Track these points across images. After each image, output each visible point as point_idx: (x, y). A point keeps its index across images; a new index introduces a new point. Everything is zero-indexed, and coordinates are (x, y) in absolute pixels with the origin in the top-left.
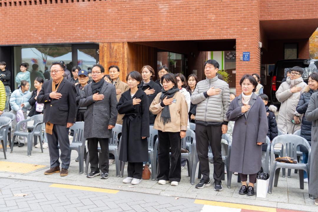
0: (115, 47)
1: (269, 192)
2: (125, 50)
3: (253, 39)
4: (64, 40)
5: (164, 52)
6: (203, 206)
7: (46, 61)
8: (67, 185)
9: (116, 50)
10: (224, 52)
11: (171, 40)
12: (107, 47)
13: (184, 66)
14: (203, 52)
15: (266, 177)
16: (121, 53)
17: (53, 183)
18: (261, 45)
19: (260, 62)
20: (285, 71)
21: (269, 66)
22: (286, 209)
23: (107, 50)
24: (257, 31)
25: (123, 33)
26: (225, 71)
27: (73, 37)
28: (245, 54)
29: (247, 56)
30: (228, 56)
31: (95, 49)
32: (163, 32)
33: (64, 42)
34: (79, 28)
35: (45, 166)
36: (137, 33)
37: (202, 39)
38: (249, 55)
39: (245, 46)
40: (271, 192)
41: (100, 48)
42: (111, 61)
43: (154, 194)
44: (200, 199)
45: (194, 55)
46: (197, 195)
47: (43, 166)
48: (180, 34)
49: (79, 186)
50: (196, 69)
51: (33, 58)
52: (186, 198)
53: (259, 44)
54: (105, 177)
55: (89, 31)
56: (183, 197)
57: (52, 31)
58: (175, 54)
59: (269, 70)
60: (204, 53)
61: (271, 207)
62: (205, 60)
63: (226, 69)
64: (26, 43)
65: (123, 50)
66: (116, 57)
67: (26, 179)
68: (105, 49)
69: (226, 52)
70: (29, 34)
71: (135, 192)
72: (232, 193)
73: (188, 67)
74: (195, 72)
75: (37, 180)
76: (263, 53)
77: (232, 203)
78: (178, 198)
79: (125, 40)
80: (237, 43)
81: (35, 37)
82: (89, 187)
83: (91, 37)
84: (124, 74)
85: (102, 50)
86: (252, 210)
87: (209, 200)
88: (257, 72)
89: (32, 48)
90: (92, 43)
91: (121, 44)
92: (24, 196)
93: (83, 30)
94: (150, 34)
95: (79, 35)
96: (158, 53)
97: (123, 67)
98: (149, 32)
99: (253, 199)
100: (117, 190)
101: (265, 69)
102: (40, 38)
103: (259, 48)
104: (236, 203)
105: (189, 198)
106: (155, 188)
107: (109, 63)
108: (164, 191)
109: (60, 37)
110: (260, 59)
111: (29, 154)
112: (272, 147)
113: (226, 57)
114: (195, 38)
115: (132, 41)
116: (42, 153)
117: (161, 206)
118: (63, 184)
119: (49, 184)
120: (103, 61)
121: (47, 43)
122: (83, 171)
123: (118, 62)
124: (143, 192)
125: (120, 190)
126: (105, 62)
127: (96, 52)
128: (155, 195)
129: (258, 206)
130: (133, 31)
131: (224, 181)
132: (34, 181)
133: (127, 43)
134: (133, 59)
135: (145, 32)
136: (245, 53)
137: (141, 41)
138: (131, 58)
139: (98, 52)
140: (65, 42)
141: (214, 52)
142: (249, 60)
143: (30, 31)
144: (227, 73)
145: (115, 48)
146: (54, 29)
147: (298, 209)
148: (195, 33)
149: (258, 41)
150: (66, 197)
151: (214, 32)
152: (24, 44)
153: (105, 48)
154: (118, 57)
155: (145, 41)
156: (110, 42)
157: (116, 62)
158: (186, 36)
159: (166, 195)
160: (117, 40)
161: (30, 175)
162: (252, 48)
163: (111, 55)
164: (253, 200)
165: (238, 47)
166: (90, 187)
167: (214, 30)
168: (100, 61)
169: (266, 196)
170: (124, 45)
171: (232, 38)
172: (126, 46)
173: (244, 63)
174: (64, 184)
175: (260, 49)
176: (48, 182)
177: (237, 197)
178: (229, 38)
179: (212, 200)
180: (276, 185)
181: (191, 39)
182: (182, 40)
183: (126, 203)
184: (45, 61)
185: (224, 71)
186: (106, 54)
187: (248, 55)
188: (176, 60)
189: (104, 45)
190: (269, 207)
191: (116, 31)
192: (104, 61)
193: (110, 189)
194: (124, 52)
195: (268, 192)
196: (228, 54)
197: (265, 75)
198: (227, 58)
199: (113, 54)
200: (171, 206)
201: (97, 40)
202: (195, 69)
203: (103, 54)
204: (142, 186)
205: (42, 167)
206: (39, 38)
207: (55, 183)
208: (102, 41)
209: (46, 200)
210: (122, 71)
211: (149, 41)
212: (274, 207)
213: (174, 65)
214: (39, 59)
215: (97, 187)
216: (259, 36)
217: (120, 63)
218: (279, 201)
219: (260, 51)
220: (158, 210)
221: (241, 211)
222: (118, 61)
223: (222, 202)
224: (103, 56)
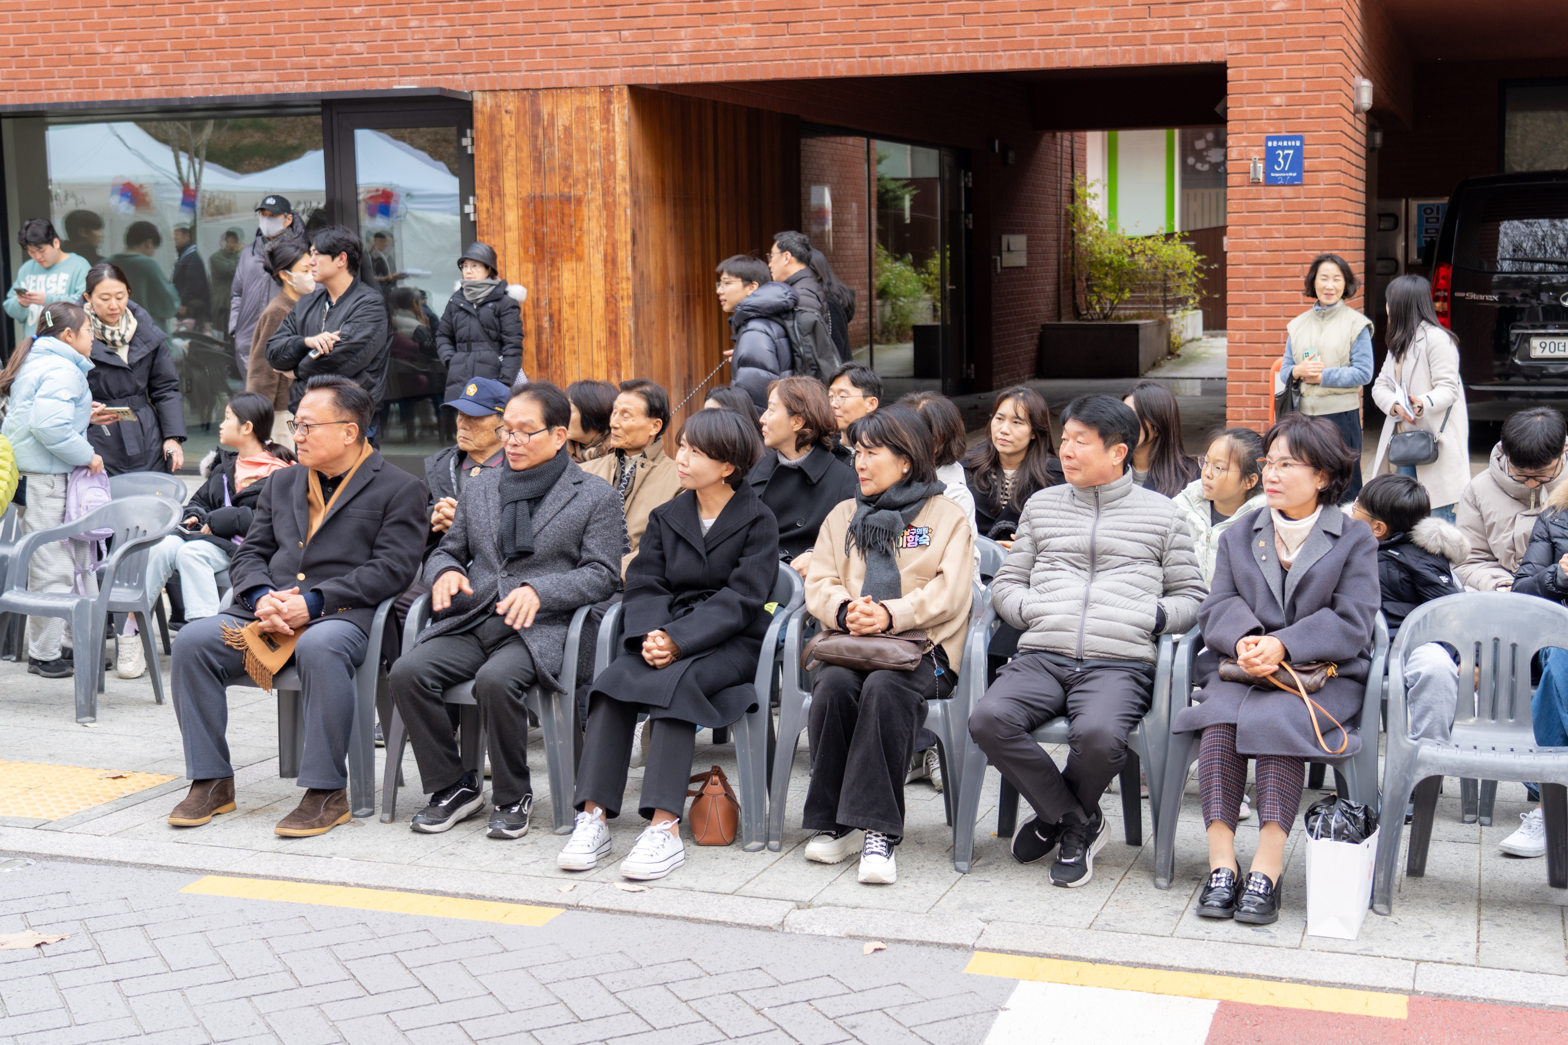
0: (563, 112)
1: (1376, 906)
2: (617, 129)
3: (1323, 61)
4: (275, 79)
5: (843, 139)
6: (1012, 989)
7: (195, 197)
8: (281, 882)
9: (567, 129)
10: (1177, 132)
11: (869, 72)
12: (518, 113)
13: (952, 216)
14: (1059, 134)
15: (1361, 826)
16: (595, 146)
17: (203, 872)
18: (1365, 93)
19: (1361, 186)
20: (1501, 236)
21: (1419, 206)
22: (1462, 998)
23: (517, 129)
24: (1344, 19)
25: (604, 38)
26: (1183, 239)
27: (329, 60)
28: (1279, 148)
29: (1286, 157)
30: (1200, 156)
31: (453, 130)
32: (822, 26)
33: (277, 87)
34: (357, 11)
35: (168, 779)
36: (683, 33)
37: (1042, 65)
38: (1298, 151)
39: (1278, 99)
40: (1390, 910)
41: (479, 121)
42: (538, 192)
43: (750, 927)
44: (1000, 951)
45: (1011, 155)
46: (987, 927)
47: (156, 779)
48: (919, 36)
49: (344, 884)
50: (1021, 232)
51: (125, 181)
52: (922, 943)
53: (1357, 89)
54: (506, 832)
55: (413, 24)
56: (908, 942)
57: (210, 30)
58: (909, 147)
59: (1419, 233)
60: (1067, 143)
61: (1382, 989)
62: (1073, 178)
63: (1192, 228)
64: (69, 95)
65: (608, 130)
66: (568, 169)
67: (55, 851)
68: (509, 124)
69: (1189, 131)
70: (82, 47)
71: (648, 915)
72: (1176, 912)
73: (974, 219)
74: (1012, 248)
75: (116, 858)
76: (1385, 138)
77: (1170, 968)
78: (879, 945)
79: (618, 76)
80: (1230, 87)
81: (114, 60)
82: (399, 890)
83: (426, 58)
84: (614, 262)
85: (491, 131)
86: (1278, 1009)
87: (1049, 956)
88: (1343, 243)
89: (115, 125)
90: (437, 93)
91: (593, 100)
92: (38, 946)
93: (384, 22)
94: (751, 41)
95: (357, 47)
96: (803, 141)
97: (610, 227)
98: (748, 30)
99: (1288, 944)
100: (550, 904)
101: (1396, 225)
102: (145, 68)
103: (1357, 111)
104: (1193, 967)
105: (939, 945)
106: (761, 890)
107: (531, 206)
108: (809, 907)
109: (258, 63)
110: (1362, 175)
111: (86, 715)
112: (1395, 664)
113: (1191, 161)
114: (1000, 57)
115: (654, 82)
116: (159, 707)
117: (785, 994)
118: (257, 876)
119: (182, 875)
120: (496, 193)
121: (185, 95)
122: (371, 804)
123: (579, 201)
124: (692, 915)
125: (568, 907)
126: (510, 201)
127: (459, 142)
128: (758, 928)
129: (1309, 983)
130: (663, 21)
131: (1139, 849)
132: (99, 862)
133: (626, 92)
134: (663, 183)
135: (723, 31)
136: (1278, 139)
137: (703, 78)
138: (650, 173)
139: (466, 142)
140: (287, 90)
141: (1126, 137)
142: (1299, 177)
143: (87, 27)
144: (1192, 248)
145: (561, 122)
146: (222, 18)
147: (1525, 1000)
148: (998, 31)
149: (1353, 69)
150: (270, 948)
151: (1107, 25)
152: (55, 100)
153: (506, 119)
154: (578, 169)
155: (725, 78)
156: (532, 85)
157: (569, 199)
158: (949, 50)
159: (817, 930)
160: (570, 77)
161: (80, 828)
162: (1314, 114)
163: (537, 160)
164: (1287, 951)
165: (1237, 106)
166: (406, 890)
167: (1104, 15)
168: (477, 191)
169: (1361, 930)
170: (610, 102)
171: (1203, 59)
172: (622, 110)
173: (1270, 197)
174: (266, 877)
175: (1362, 116)
176: (177, 869)
177: (1201, 933)
178: (1187, 59)
179: (1066, 953)
180: (1416, 869)
181: (980, 67)
182: (931, 69)
183: (594, 977)
184: (189, 198)
185: (1178, 240)
186: (512, 153)
187: (1291, 152)
188: (913, 182)
189: (498, 106)
190: (1373, 989)
191: (564, 25)
192: (500, 194)
193: (511, 900)
194: (614, 141)
195: (1371, 907)
196: (1200, 144)
197: (1396, 261)
198: (1193, 166)
199: (553, 154)
200: (840, 989)
201: (460, 77)
202: (1014, 232)
203: (497, 152)
204: (690, 883)
205: (148, 786)
206: (138, 68)
207: (213, 872)
208: (490, 79)
209: (156, 965)
210: (601, 248)
211: (747, 77)
212: (1398, 991)
213: (903, 210)
214: (157, 184)
215: (444, 894)
216: (1356, 46)
217: (593, 206)
218: (1426, 958)
219: (1361, 127)
220: (766, 1011)
221: (1218, 1011)
222: (578, 191)
223: (1118, 963)
224: (497, 167)
